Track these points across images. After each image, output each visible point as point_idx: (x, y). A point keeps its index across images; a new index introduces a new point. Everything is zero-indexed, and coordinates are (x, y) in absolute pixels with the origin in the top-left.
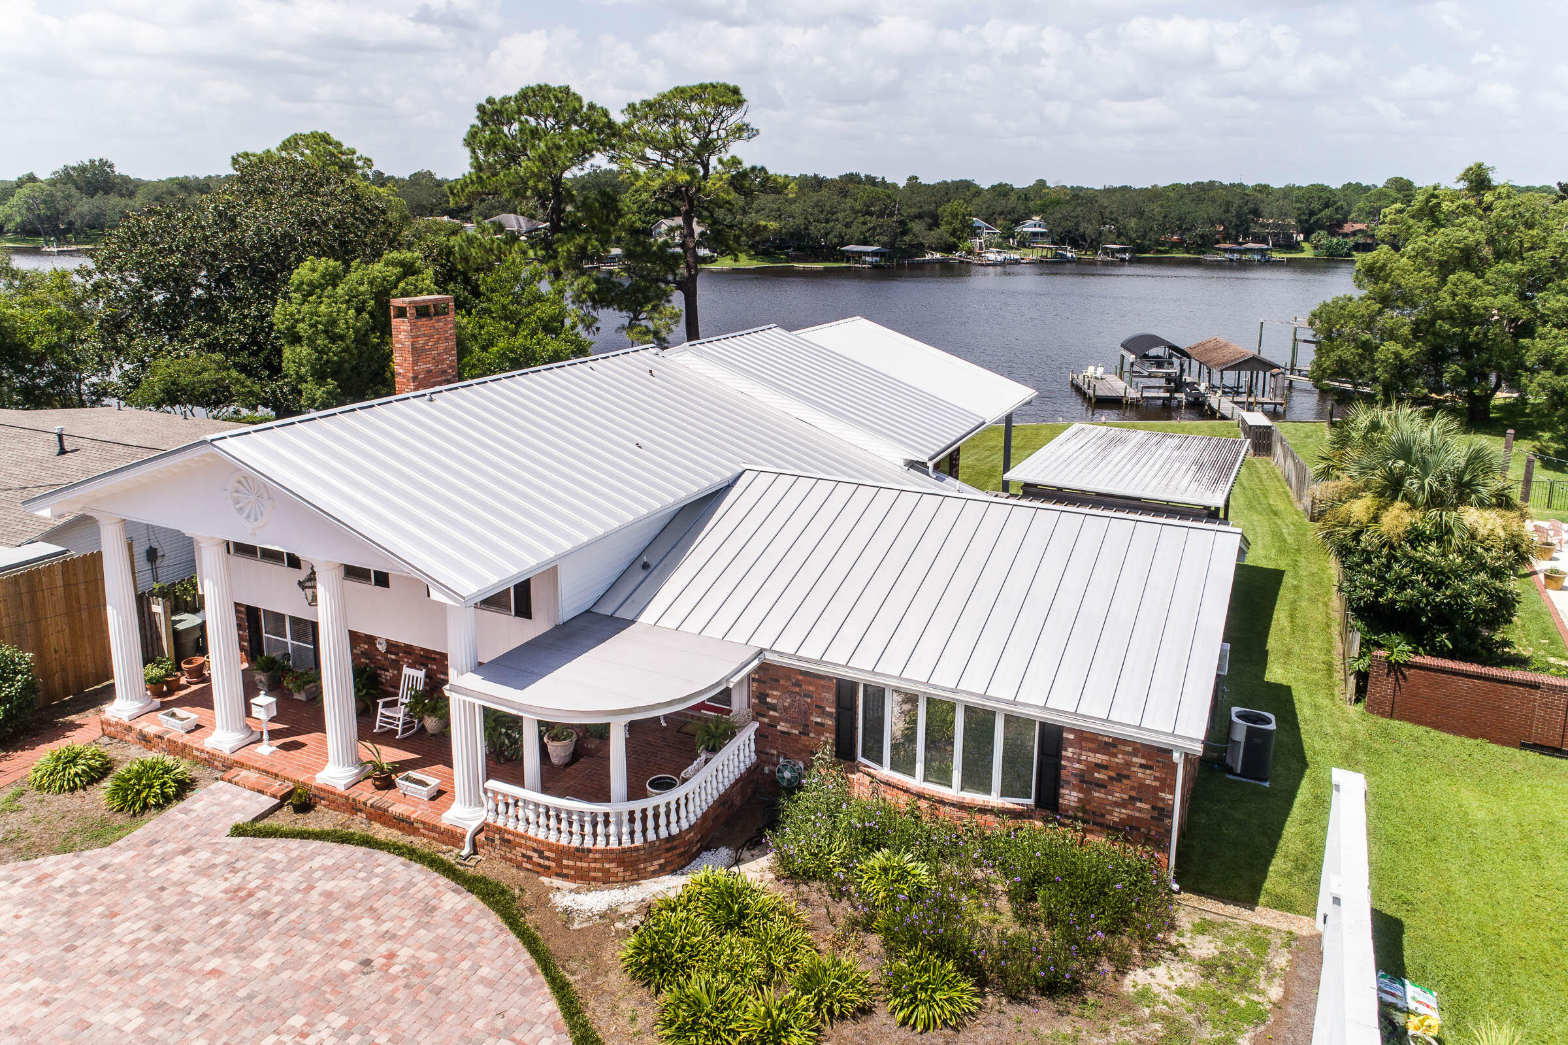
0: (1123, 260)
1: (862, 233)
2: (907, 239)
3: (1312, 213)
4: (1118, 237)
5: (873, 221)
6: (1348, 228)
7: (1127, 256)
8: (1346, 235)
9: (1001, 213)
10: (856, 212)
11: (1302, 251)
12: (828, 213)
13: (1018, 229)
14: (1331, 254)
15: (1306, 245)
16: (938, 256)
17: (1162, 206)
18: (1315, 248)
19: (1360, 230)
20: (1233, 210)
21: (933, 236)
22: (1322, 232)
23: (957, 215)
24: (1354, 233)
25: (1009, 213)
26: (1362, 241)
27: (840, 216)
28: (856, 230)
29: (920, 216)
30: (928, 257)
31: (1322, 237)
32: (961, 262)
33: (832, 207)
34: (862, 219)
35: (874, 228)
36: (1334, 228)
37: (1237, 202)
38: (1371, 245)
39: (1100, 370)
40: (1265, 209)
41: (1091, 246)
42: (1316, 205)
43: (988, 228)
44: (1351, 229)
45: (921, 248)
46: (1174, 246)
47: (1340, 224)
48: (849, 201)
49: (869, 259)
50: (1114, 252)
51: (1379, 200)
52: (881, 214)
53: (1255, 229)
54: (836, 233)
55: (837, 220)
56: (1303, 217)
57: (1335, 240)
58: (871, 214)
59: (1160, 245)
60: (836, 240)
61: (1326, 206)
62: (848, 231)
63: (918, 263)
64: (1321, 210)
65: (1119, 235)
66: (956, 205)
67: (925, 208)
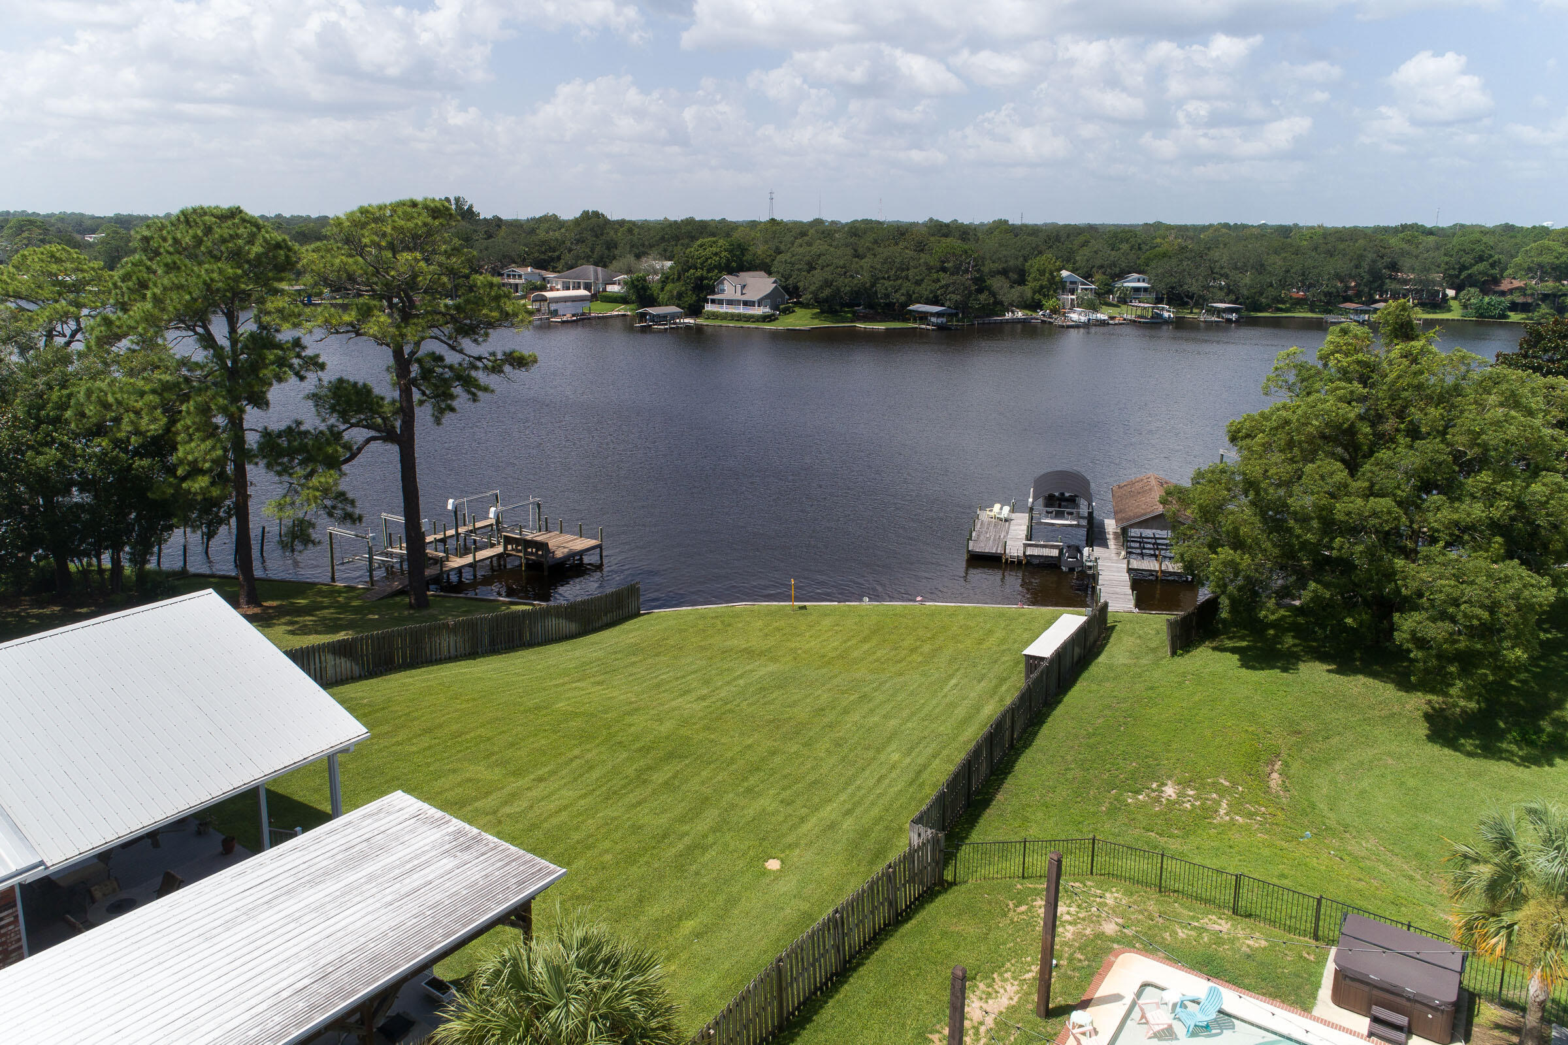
0: (1229, 321)
1: (932, 291)
2: (982, 297)
3: (1463, 268)
4: (1228, 294)
5: (945, 279)
6: (1505, 285)
7: (1234, 316)
8: (1503, 293)
9: (1102, 267)
10: (930, 268)
11: (1449, 310)
12: (898, 270)
13: (1118, 285)
14: (1481, 316)
15: (1454, 304)
16: (1020, 314)
17: (1284, 259)
18: (1465, 306)
19: (1517, 288)
20: (1365, 266)
21: (1015, 293)
22: (1472, 290)
23: (1044, 271)
24: (1511, 291)
25: (1110, 266)
26: (1520, 300)
27: (911, 273)
28: (925, 289)
29: (1004, 272)
30: (1009, 316)
31: (1473, 295)
32: (1043, 321)
33: (902, 263)
34: (935, 276)
35: (947, 286)
36: (1488, 285)
37: (1371, 256)
38: (1530, 304)
39: (1006, 509)
40: (1406, 262)
41: (1196, 305)
42: (1467, 259)
43: (1083, 284)
44: (1510, 286)
45: (999, 306)
46: (1298, 303)
47: (1496, 281)
48: (924, 257)
49: (933, 320)
50: (1219, 312)
51: (1540, 254)
52: (956, 271)
53: (1394, 286)
54: (903, 291)
55: (907, 278)
56: (1452, 272)
57: (1487, 299)
58: (944, 270)
59: (1279, 302)
60: (903, 299)
61: (1481, 259)
62: (918, 289)
63: (995, 323)
64: (1472, 265)
65: (1230, 292)
66: (1046, 260)
67: (1012, 263)
